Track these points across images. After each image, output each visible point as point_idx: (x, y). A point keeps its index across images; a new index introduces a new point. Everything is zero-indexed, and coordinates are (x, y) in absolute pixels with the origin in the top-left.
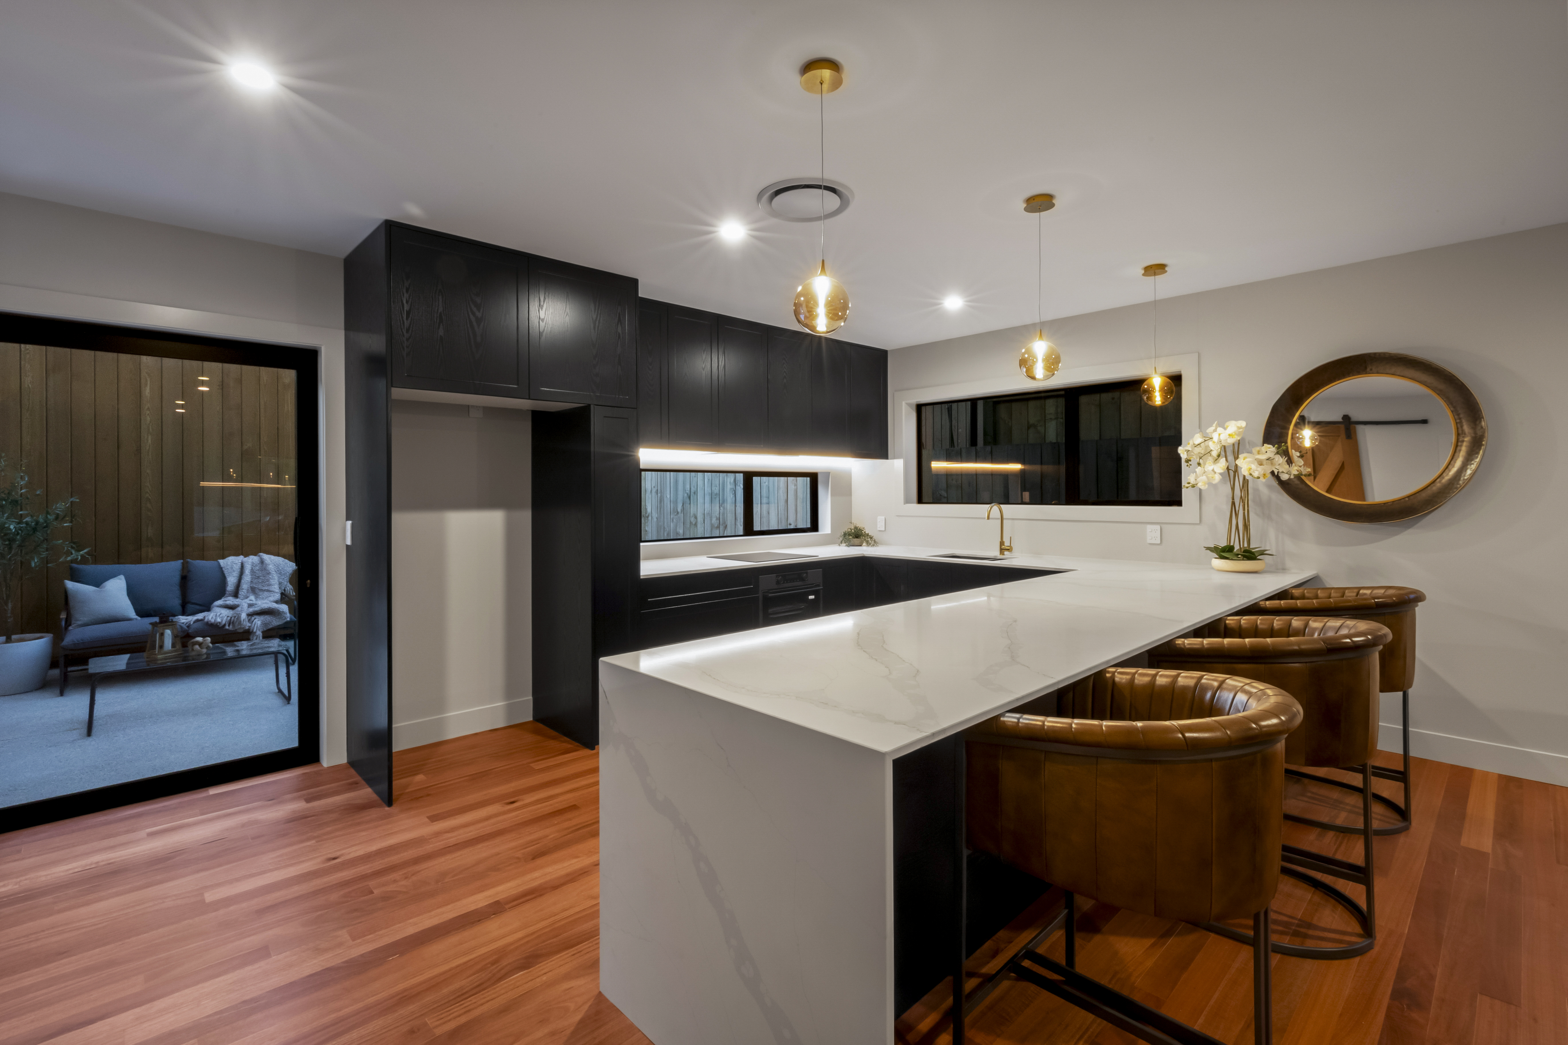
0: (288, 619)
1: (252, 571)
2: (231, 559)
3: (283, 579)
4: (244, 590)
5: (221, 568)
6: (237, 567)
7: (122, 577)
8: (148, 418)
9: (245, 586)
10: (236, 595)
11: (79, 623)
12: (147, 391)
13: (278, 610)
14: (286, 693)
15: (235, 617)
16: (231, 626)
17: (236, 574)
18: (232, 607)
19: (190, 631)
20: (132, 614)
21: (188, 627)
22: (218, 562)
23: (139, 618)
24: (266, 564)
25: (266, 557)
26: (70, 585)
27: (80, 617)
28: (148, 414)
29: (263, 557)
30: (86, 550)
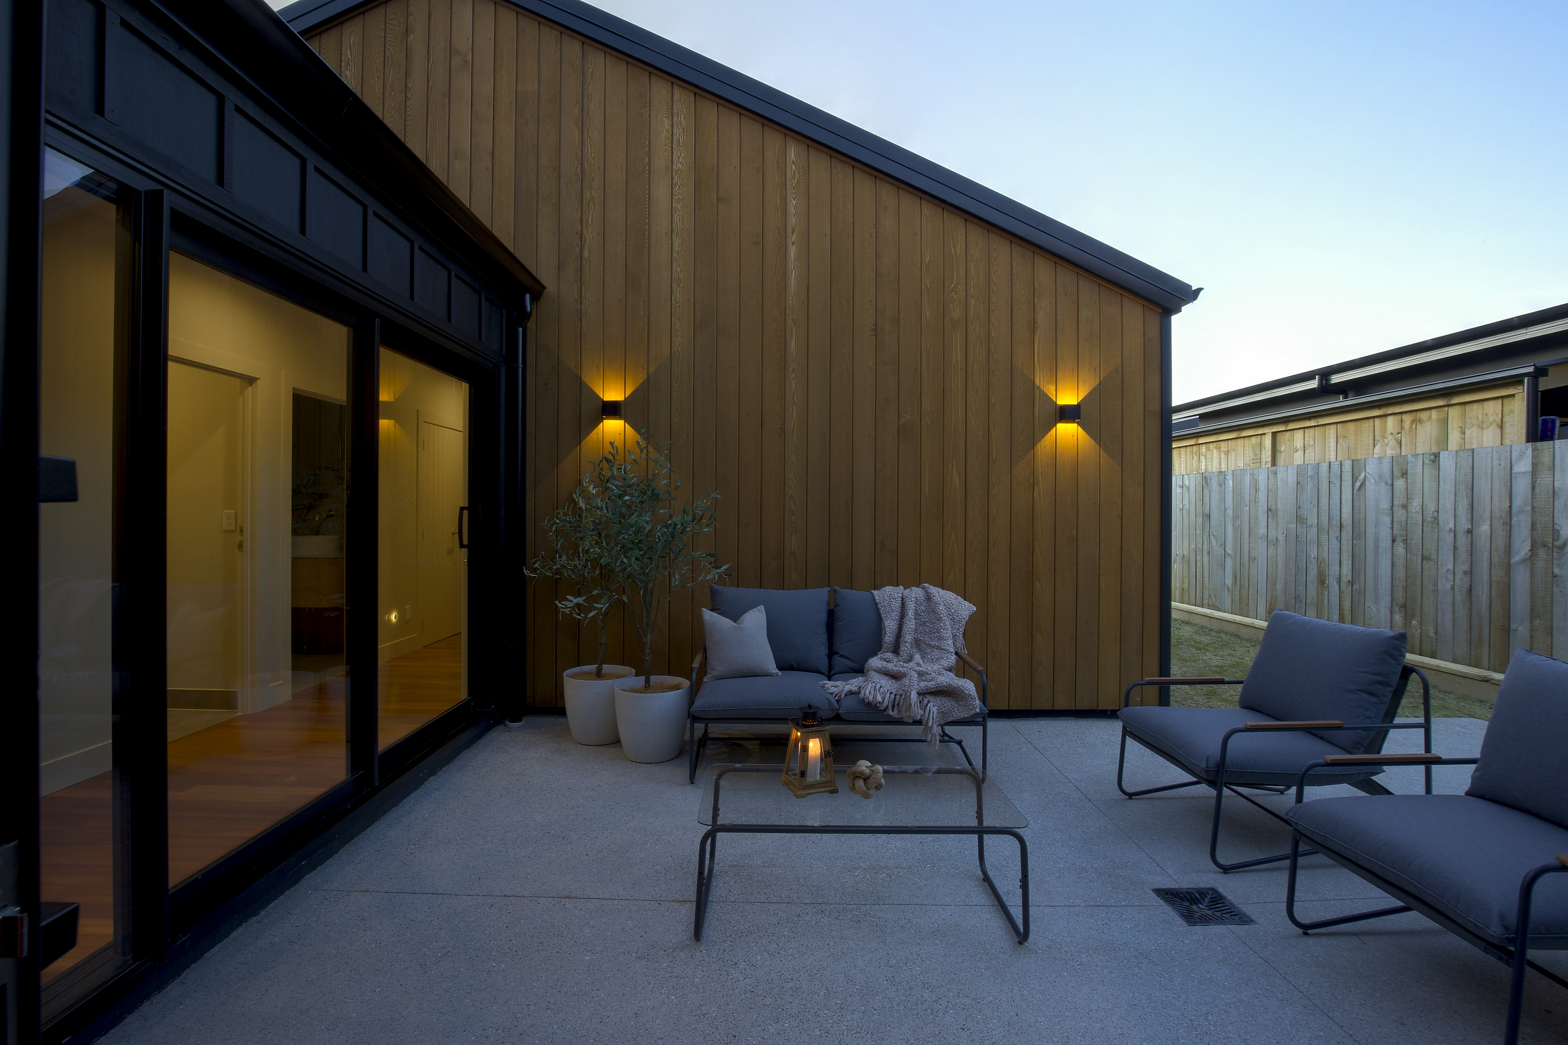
0: (978, 710)
1: (917, 613)
2: (888, 589)
3: (958, 629)
4: (907, 644)
5: (876, 604)
6: (897, 604)
7: (762, 608)
8: (794, 385)
9: (908, 637)
10: (896, 650)
11: (715, 673)
12: (792, 345)
13: (963, 692)
14: (1017, 913)
15: (901, 696)
16: (896, 711)
17: (895, 615)
18: (895, 677)
19: (840, 712)
20: (772, 667)
21: (838, 701)
22: (873, 594)
23: (780, 673)
24: (936, 603)
25: (934, 590)
26: (708, 615)
27: (717, 667)
28: (793, 378)
29: (929, 591)
30: (725, 567)
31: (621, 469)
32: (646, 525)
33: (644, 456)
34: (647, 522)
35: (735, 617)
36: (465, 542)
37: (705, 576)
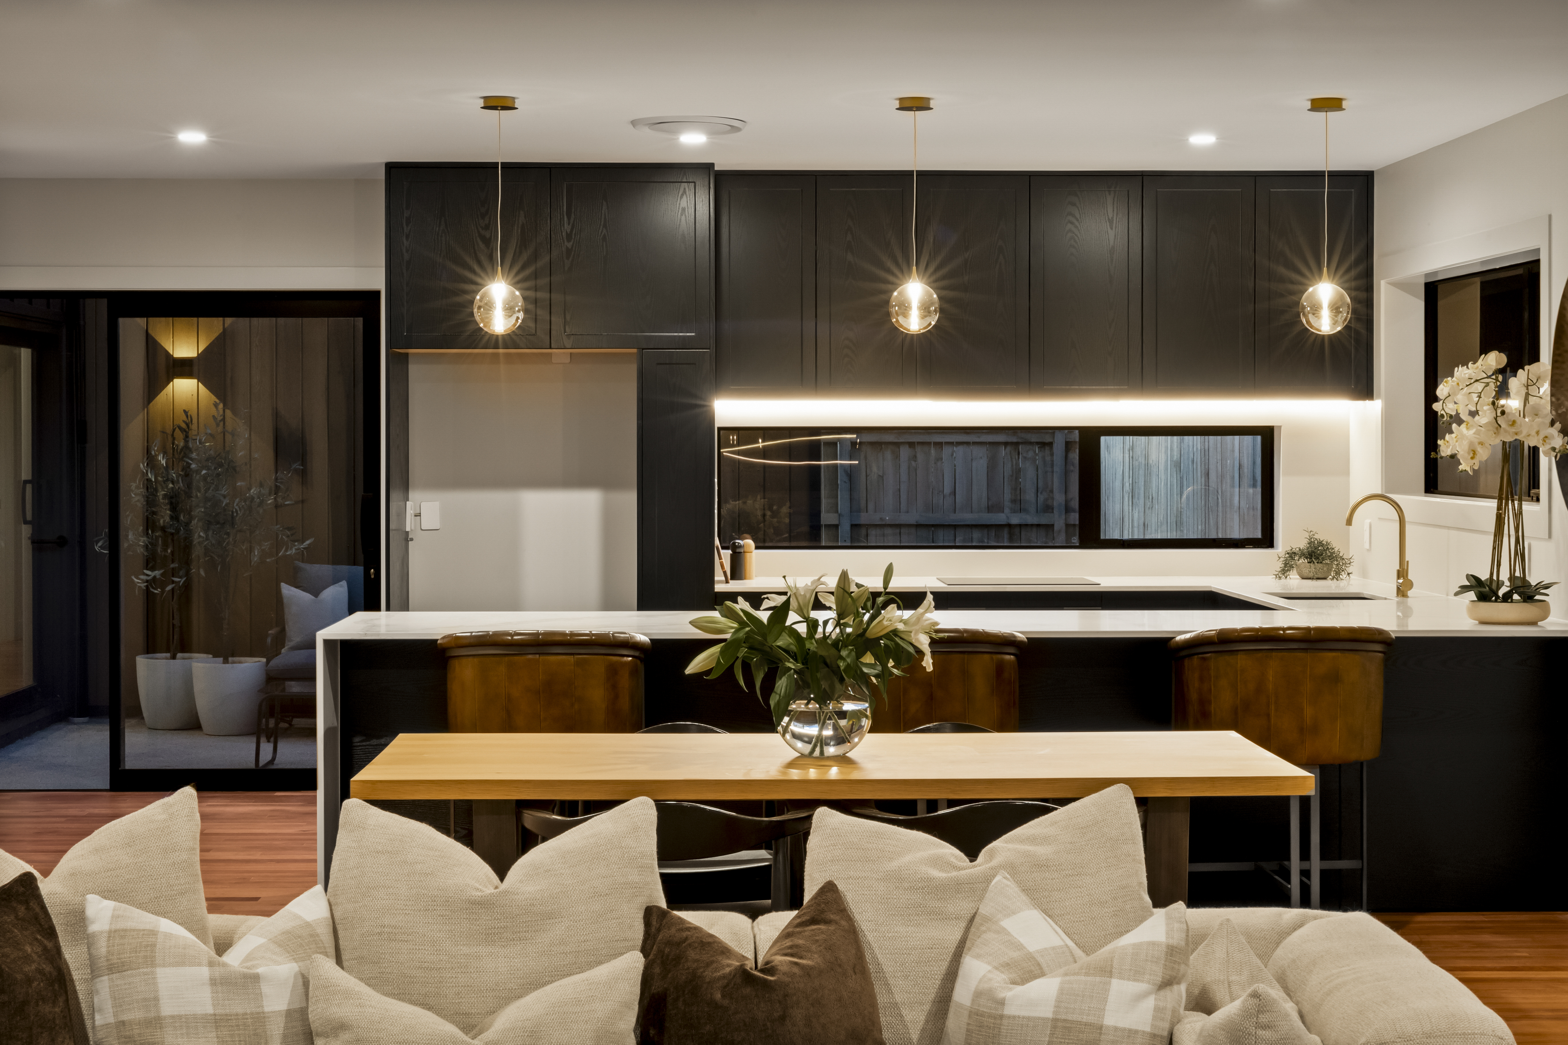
7: (343, 583)
26: (287, 590)
27: (294, 638)
30: (308, 542)
31: (196, 439)
32: (222, 498)
33: (220, 429)
34: (225, 497)
35: (316, 592)
36: (29, 517)
37: (286, 550)
